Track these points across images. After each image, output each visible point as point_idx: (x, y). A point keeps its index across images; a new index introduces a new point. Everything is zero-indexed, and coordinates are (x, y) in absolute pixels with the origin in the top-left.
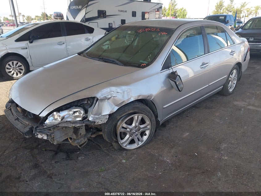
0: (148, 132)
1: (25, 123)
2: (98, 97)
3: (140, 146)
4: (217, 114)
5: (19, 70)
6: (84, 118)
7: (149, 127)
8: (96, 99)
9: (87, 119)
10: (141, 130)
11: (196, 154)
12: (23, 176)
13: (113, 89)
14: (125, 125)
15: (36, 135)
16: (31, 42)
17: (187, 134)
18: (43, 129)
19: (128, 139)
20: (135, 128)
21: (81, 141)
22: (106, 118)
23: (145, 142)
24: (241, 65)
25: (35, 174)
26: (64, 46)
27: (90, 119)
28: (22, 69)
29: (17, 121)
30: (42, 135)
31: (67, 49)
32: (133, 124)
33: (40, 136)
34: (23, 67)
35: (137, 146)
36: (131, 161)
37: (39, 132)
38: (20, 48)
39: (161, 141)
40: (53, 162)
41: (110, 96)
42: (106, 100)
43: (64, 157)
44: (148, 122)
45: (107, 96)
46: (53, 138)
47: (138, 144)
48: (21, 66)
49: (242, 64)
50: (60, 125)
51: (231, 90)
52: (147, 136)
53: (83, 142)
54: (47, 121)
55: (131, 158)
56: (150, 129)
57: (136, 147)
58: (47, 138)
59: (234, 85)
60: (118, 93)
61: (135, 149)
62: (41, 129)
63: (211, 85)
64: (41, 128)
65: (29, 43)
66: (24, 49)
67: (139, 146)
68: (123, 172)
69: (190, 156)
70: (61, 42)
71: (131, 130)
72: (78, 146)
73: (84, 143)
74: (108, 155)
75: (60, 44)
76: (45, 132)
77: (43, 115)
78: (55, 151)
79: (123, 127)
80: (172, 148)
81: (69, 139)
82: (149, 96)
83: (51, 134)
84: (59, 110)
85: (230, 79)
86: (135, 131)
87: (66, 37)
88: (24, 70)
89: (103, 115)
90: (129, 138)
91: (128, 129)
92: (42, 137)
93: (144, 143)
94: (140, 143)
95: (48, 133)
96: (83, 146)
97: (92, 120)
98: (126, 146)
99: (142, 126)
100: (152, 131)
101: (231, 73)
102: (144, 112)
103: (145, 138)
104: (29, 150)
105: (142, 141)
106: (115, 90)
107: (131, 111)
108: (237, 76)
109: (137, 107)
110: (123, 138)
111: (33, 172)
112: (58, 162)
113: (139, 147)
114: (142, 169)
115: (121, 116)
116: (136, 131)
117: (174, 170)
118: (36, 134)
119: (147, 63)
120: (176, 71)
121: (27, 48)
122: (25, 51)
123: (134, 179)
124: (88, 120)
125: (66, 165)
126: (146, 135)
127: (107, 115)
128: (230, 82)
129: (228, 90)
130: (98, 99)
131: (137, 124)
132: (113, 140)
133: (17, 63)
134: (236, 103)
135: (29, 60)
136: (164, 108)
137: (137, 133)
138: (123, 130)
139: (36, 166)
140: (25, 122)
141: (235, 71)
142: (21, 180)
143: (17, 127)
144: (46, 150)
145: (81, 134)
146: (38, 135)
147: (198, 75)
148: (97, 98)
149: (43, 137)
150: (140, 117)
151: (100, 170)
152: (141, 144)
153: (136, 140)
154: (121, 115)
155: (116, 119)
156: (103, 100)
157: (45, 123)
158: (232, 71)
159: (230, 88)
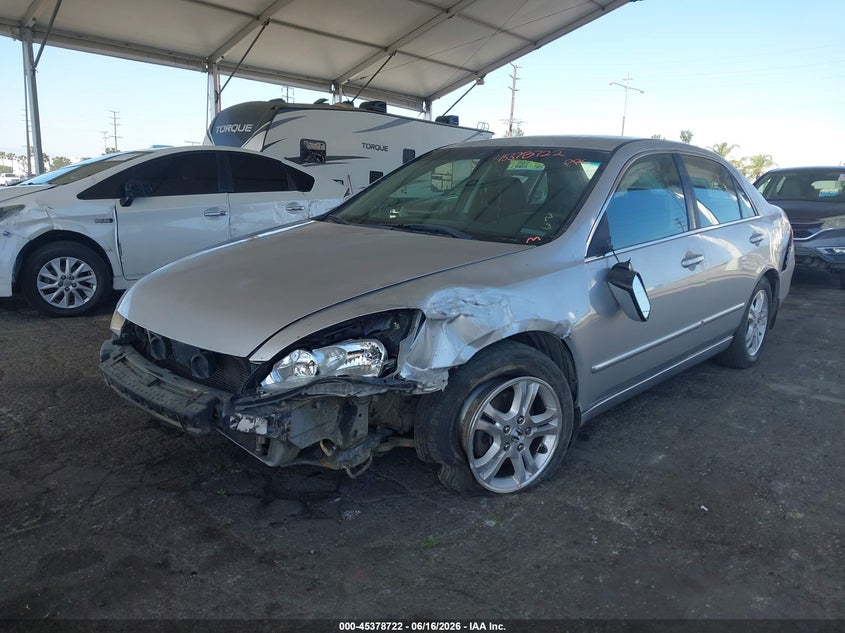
0: (550, 442)
1: (187, 391)
2: (425, 312)
3: (529, 485)
4: (731, 411)
5: (79, 286)
6: (386, 371)
7: (554, 424)
8: (419, 317)
9: (396, 373)
10: (533, 431)
11: (703, 507)
12: (175, 558)
13: (464, 292)
14: (490, 411)
15: (234, 422)
16: (127, 204)
17: (660, 457)
18: (257, 402)
19: (496, 457)
20: (519, 422)
21: (356, 456)
22: (441, 377)
23: (542, 472)
24: (778, 278)
25: (216, 553)
26: (224, 221)
27: (404, 375)
28: (88, 285)
29: (155, 388)
30: (252, 421)
31: (233, 232)
32: (512, 409)
33: (245, 425)
34: (92, 278)
35: (520, 483)
36: (513, 522)
37: (243, 412)
38: (91, 219)
39: (588, 476)
40: (264, 524)
41: (454, 314)
42: (445, 325)
43: (297, 511)
44: (553, 407)
45: (447, 312)
46: (288, 430)
47: (523, 479)
48: (86, 274)
49: (780, 275)
50: (312, 391)
51: (753, 353)
52: (547, 454)
53: (360, 461)
54: (269, 377)
55: (511, 515)
56: (559, 431)
57: (516, 489)
58: (269, 432)
59: (761, 338)
60: (476, 304)
61: (512, 493)
62: (251, 403)
63: (708, 322)
64: (251, 399)
65: (119, 206)
66: (102, 221)
67: (525, 484)
68: (499, 549)
69: (686, 512)
70: (215, 209)
71: (506, 427)
72: (348, 472)
73: (365, 463)
74: (435, 507)
75: (215, 214)
76: (263, 410)
77: (264, 355)
78: (259, 497)
79: (485, 417)
80: (628, 491)
81: (322, 445)
82: (559, 325)
83: (283, 417)
84: (308, 344)
85: (750, 316)
86: (516, 434)
87: (230, 194)
88: (95, 287)
89: (435, 370)
90: (499, 452)
91: (497, 424)
92: (251, 426)
93: (539, 476)
94: (528, 474)
95: (273, 415)
96: (360, 472)
97: (408, 376)
98: (488, 481)
99: (537, 419)
100: (564, 438)
101: (752, 301)
102: (544, 373)
103: (543, 460)
104: (174, 494)
105: (535, 469)
106: (470, 296)
107: (510, 368)
108: (766, 310)
109: (526, 356)
110: (480, 453)
111: (208, 550)
112: (281, 524)
113: (527, 489)
114: (555, 542)
115: (480, 381)
116: (520, 434)
117: (653, 544)
118: (232, 419)
119: (543, 234)
120: (628, 262)
121: (111, 220)
122: (108, 227)
123: (538, 567)
124: (398, 377)
125: (310, 531)
126: (543, 450)
127: (445, 369)
128: (751, 328)
129: (744, 353)
130: (424, 318)
131: (524, 410)
132: (453, 456)
133: (77, 265)
134: (774, 386)
135: (113, 257)
136: (594, 372)
137: (522, 439)
138: (484, 425)
139: (211, 534)
140: (187, 388)
141: (761, 295)
142: (173, 569)
143: (160, 403)
144: (228, 494)
145: (356, 432)
146: (239, 420)
147: (671, 292)
148: (423, 314)
149: (255, 428)
150: (534, 389)
151: (423, 544)
152: (530, 478)
153: (518, 464)
154: (482, 377)
155: (468, 386)
156: (436, 322)
157: (262, 384)
158: (754, 293)
159: (751, 346)
